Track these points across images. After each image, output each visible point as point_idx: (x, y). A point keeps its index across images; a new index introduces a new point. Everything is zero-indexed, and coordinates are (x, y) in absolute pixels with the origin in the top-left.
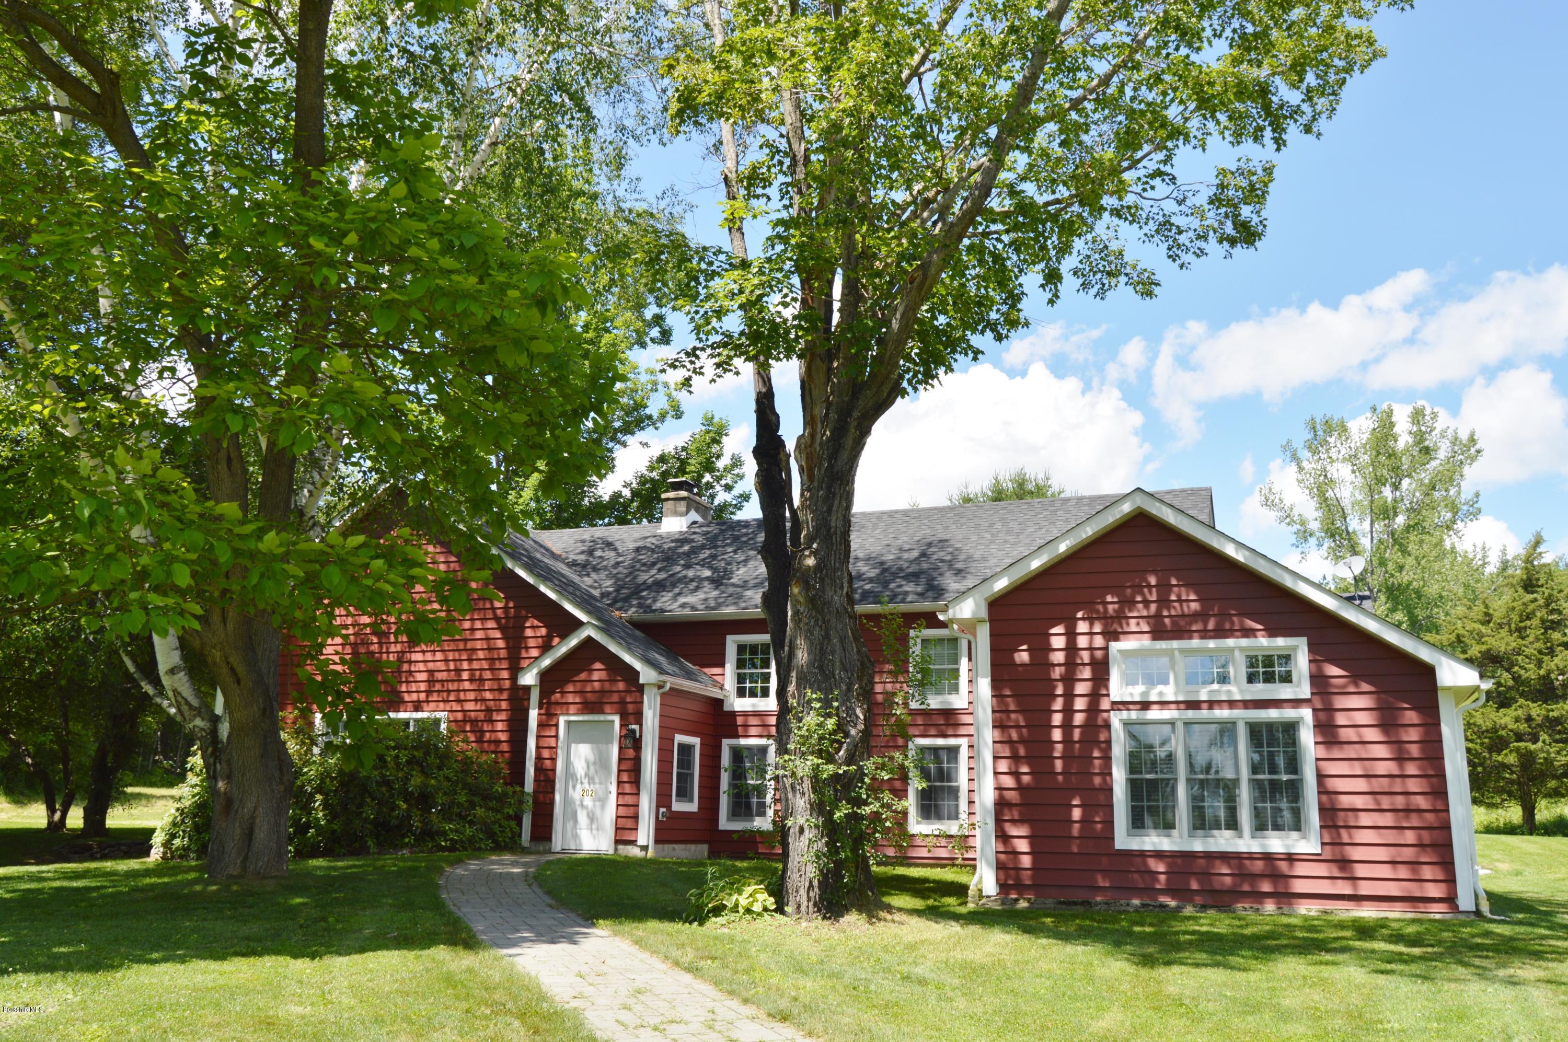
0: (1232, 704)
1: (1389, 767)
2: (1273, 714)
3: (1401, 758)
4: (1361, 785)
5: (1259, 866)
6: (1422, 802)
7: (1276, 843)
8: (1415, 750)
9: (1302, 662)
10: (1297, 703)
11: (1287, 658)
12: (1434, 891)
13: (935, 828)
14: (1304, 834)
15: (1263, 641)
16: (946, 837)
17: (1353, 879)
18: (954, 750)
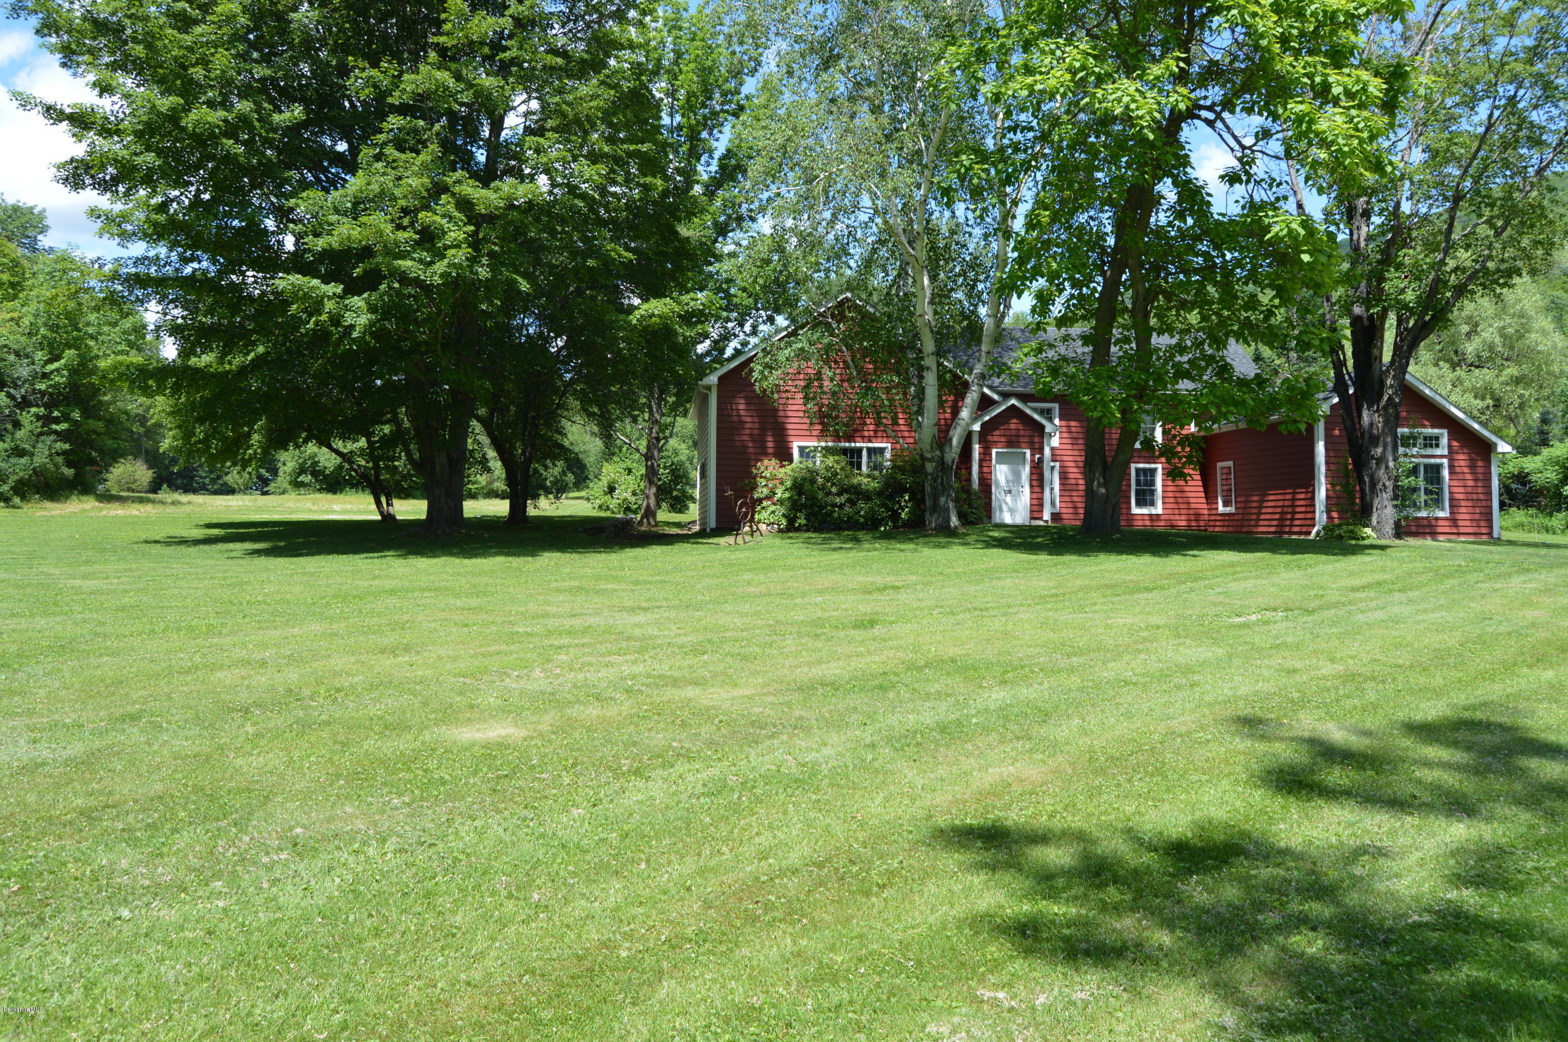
0: (1418, 456)
1: (1470, 483)
2: (1433, 461)
3: (1476, 480)
4: (1461, 490)
5: (1425, 522)
6: (1481, 497)
7: (1432, 513)
8: (1481, 477)
9: (1444, 441)
10: (1442, 456)
11: (1437, 438)
12: (1484, 530)
13: (1145, 511)
14: (1443, 509)
15: (1430, 430)
16: (1151, 515)
17: (1457, 526)
18: (1154, 471)
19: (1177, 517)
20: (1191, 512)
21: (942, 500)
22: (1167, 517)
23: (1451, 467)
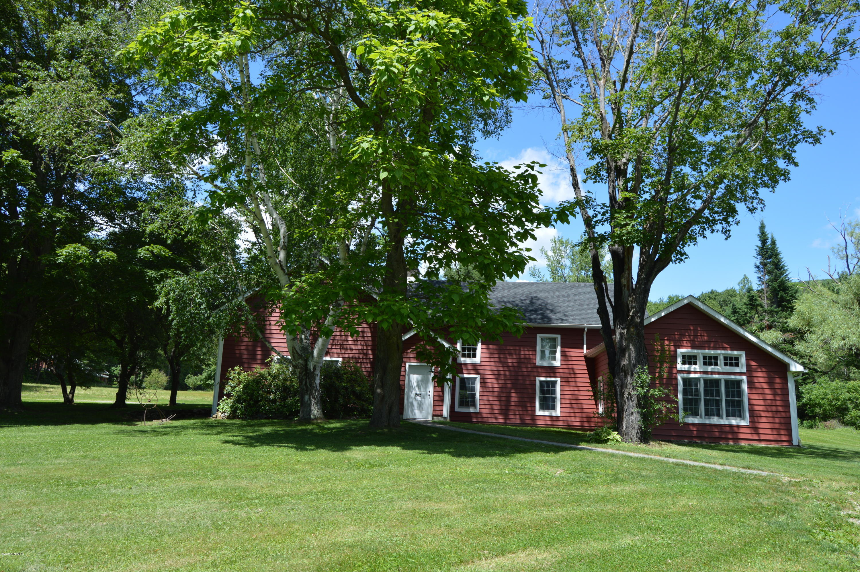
0: (719, 373)
1: (769, 397)
2: (733, 377)
3: (775, 394)
4: (761, 402)
5: (728, 429)
6: (780, 409)
7: (734, 422)
8: (779, 392)
9: (743, 360)
10: (741, 374)
11: (737, 359)
12: (784, 438)
13: (546, 413)
14: (744, 419)
15: (729, 352)
16: (551, 417)
17: (758, 434)
18: (555, 383)
19: (573, 419)
20: (584, 415)
21: (307, 397)
22: (565, 419)
23: (751, 384)
